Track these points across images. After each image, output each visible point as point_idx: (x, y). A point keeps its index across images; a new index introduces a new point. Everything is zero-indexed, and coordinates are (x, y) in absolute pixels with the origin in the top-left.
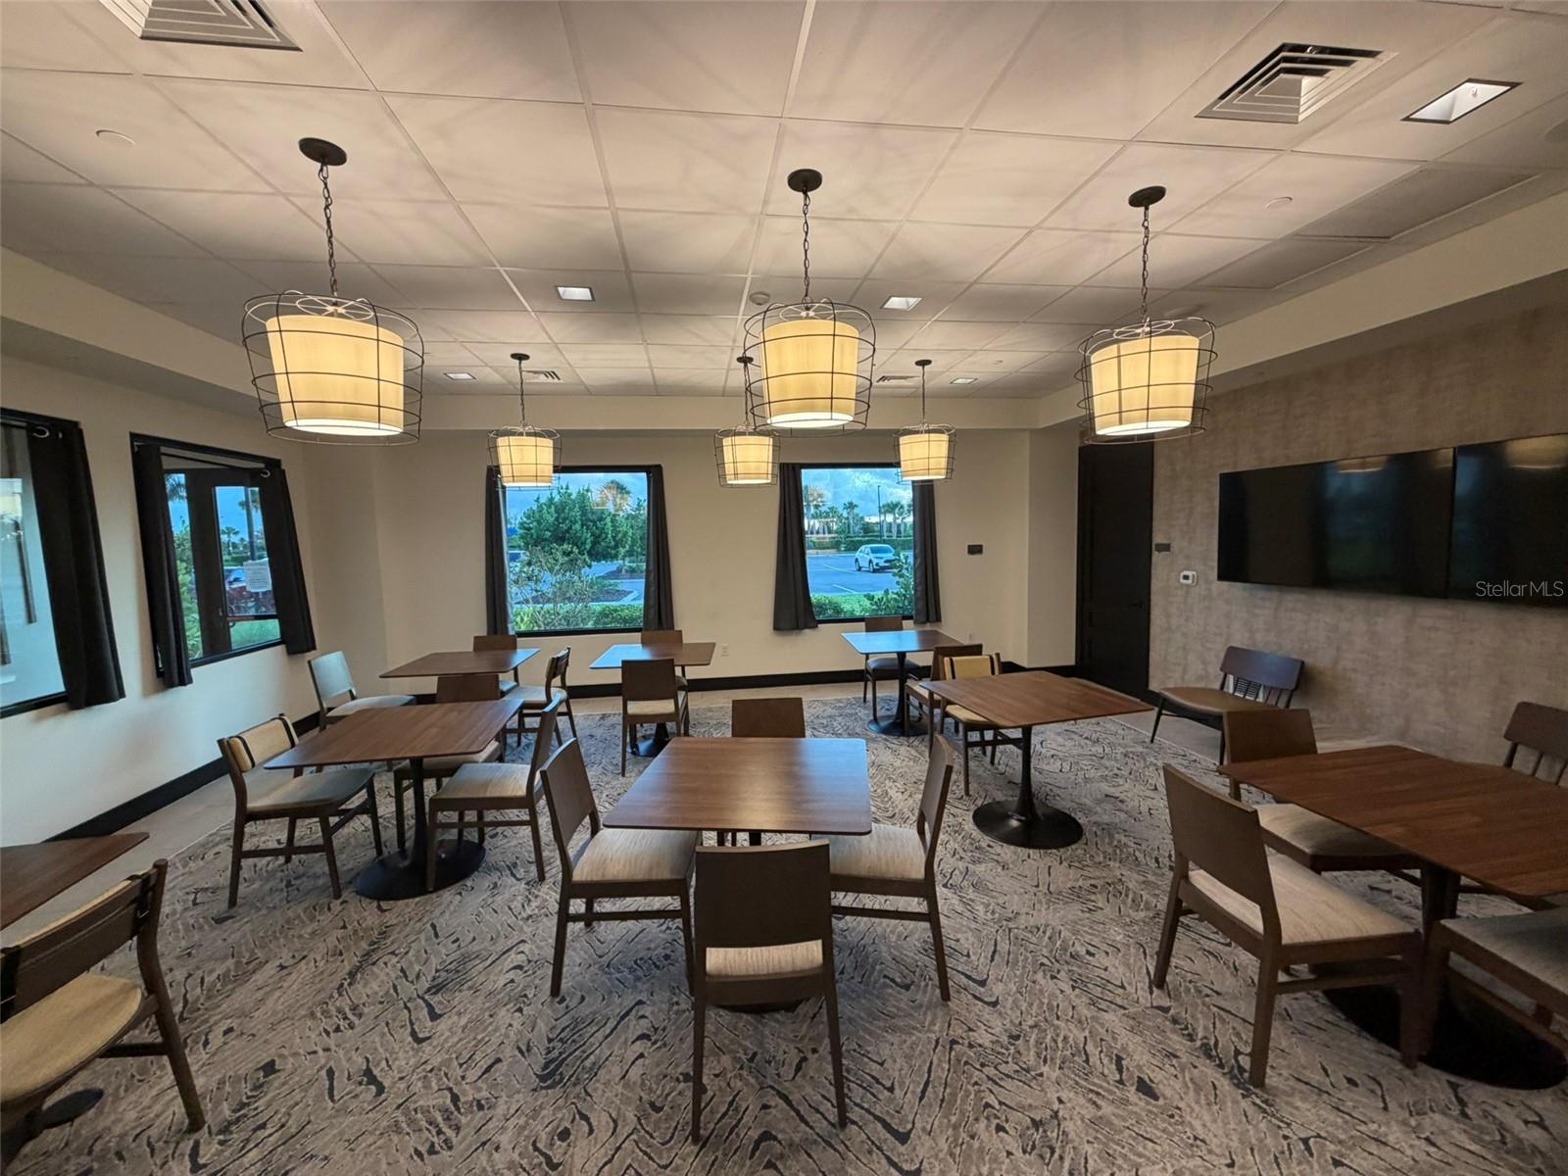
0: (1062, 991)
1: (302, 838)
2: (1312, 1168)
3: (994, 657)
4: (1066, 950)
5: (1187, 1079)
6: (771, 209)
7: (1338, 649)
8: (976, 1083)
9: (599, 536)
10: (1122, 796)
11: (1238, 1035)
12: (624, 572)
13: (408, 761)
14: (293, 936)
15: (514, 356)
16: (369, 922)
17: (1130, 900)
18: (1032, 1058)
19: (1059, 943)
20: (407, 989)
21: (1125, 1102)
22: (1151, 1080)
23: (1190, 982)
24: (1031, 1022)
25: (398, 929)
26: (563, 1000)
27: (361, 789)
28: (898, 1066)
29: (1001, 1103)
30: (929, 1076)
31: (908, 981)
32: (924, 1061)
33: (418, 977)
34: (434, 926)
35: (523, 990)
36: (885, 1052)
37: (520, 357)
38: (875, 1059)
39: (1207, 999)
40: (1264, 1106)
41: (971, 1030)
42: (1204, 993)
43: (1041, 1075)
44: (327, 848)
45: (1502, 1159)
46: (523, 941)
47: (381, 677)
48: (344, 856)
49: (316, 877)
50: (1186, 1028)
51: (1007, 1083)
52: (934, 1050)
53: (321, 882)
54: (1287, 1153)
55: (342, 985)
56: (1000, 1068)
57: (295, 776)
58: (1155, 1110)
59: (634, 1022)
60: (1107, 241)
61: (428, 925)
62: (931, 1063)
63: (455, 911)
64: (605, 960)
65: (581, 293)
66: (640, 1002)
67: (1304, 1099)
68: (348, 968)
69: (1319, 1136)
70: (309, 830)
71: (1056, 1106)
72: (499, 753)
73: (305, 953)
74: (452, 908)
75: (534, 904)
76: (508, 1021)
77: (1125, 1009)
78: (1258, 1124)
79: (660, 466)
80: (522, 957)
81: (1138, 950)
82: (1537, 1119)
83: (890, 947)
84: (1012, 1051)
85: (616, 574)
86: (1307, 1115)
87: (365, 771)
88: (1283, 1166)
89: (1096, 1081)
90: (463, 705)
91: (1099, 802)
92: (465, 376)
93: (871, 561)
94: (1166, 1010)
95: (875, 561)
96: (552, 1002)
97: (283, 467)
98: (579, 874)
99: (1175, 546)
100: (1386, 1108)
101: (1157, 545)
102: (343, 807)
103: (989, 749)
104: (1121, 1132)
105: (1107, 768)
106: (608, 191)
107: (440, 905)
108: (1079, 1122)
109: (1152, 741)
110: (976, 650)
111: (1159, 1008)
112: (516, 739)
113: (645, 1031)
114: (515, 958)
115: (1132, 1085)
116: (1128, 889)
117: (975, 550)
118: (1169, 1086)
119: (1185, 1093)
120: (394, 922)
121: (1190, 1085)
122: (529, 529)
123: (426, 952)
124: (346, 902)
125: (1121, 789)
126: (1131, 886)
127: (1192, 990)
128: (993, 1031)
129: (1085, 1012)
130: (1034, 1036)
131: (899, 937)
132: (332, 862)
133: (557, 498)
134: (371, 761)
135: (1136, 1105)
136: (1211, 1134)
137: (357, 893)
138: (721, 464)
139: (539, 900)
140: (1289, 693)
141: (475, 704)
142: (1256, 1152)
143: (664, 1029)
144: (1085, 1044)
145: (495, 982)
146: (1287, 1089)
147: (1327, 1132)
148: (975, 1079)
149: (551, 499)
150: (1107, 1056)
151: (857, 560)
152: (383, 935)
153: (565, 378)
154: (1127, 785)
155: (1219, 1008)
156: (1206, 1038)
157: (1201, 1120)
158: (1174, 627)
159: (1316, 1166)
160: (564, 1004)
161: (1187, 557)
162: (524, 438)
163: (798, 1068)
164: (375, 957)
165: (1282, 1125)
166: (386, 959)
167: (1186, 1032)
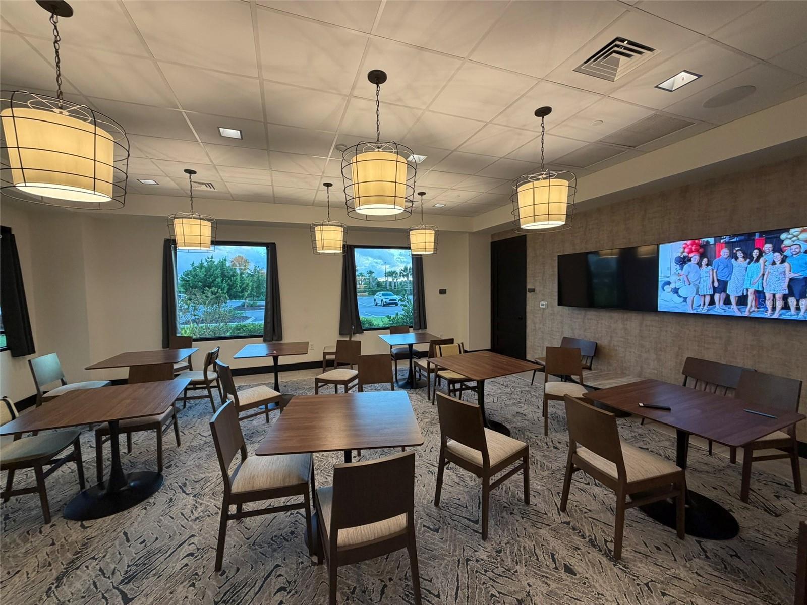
0: (517, 521)
1: (19, 483)
2: (654, 600)
3: (461, 345)
4: (515, 497)
5: (587, 560)
6: (356, 93)
7: (611, 337)
8: (484, 583)
9: (232, 285)
10: (524, 413)
11: (604, 531)
12: (246, 307)
13: (107, 423)
14: (9, 556)
15: (186, 171)
16: (74, 538)
17: (539, 465)
18: (510, 563)
19: (510, 493)
20: (105, 583)
21: (560, 580)
22: (570, 565)
23: (576, 506)
24: (505, 541)
25: (97, 541)
26: (224, 572)
27: (69, 445)
28: (440, 580)
29: (499, 593)
30: (458, 584)
31: (437, 527)
32: (454, 575)
33: (113, 573)
34: (125, 534)
35: (195, 569)
36: (432, 573)
37: (190, 172)
38: (426, 578)
39: (586, 515)
40: (624, 569)
41: (476, 551)
42: (584, 511)
43: (516, 571)
44: (40, 488)
45: (728, 577)
46: (193, 536)
47: (86, 369)
48: (53, 492)
49: (30, 509)
50: (580, 532)
51: (500, 580)
52: (458, 567)
53: (34, 513)
54: (641, 593)
55: (50, 589)
56: (495, 571)
57: (15, 440)
58: (576, 581)
59: (274, 580)
60: (520, 134)
61: (122, 534)
62: (458, 575)
63: (142, 521)
64: (252, 540)
65: (234, 133)
66: (277, 566)
67: (641, 562)
68: (55, 574)
69: (652, 581)
70: (25, 477)
71: (528, 589)
72: (173, 413)
73: (18, 569)
74: (139, 519)
75: (199, 510)
76: (184, 595)
77: (549, 526)
78: (624, 579)
79: (274, 243)
80: (192, 547)
81: (549, 492)
82: (735, 553)
83: (424, 508)
84: (499, 560)
85: (242, 307)
86: (645, 570)
87: (73, 433)
88: (641, 602)
89: (544, 570)
90: (148, 384)
91: (514, 416)
92: (152, 182)
93: (382, 300)
94: (568, 523)
95: (384, 300)
96: (216, 575)
97: (13, 233)
98: (236, 488)
99: (537, 290)
100: (675, 560)
101: (529, 289)
102: (54, 458)
103: (458, 393)
104: (563, 598)
105: (514, 399)
106: (259, 67)
107: (130, 518)
108: (541, 596)
109: (532, 384)
110: (451, 341)
111: (565, 523)
112: (182, 404)
113: (283, 585)
114: (187, 549)
115: (562, 569)
116: (537, 460)
117: (443, 292)
118: (579, 567)
119: (588, 569)
120: (94, 535)
121: (589, 564)
122: (187, 281)
123: (120, 553)
124: (55, 525)
125: (523, 409)
126: (538, 459)
127: (578, 511)
128: (487, 550)
129: (531, 530)
130: (508, 549)
131: (428, 501)
132: (44, 499)
133: (205, 264)
134: (77, 425)
135: (567, 580)
136: (605, 590)
137: (64, 517)
138: (314, 241)
139: (203, 506)
140: (591, 358)
141: (157, 383)
142: (627, 595)
143: (295, 582)
144: (535, 549)
145: (173, 567)
146: (632, 557)
147: (655, 578)
148: (483, 581)
149: (202, 264)
150: (546, 554)
151: (375, 300)
152: (85, 545)
153: (218, 188)
154: (525, 407)
155: (592, 518)
156: (590, 536)
157: (599, 583)
158: (537, 329)
159: (655, 598)
160: (225, 576)
161: (543, 295)
162: (193, 220)
163: (383, 593)
164: (78, 563)
165: (635, 578)
166: (87, 563)
167: (580, 534)
